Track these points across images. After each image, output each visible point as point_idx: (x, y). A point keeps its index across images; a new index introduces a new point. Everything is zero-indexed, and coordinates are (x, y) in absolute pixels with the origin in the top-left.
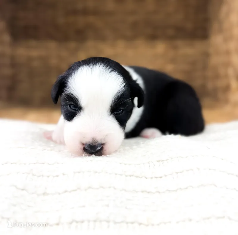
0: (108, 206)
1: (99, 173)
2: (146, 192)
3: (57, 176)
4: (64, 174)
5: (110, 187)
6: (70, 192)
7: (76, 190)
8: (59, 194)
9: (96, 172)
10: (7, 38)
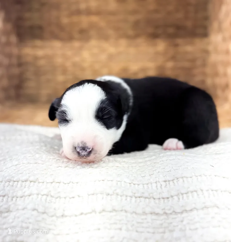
0: (121, 229)
1: (111, 195)
2: (154, 213)
3: (73, 197)
4: (79, 196)
5: (122, 211)
6: (86, 214)
7: (91, 213)
8: (76, 216)
9: (108, 194)
10: (14, 39)
